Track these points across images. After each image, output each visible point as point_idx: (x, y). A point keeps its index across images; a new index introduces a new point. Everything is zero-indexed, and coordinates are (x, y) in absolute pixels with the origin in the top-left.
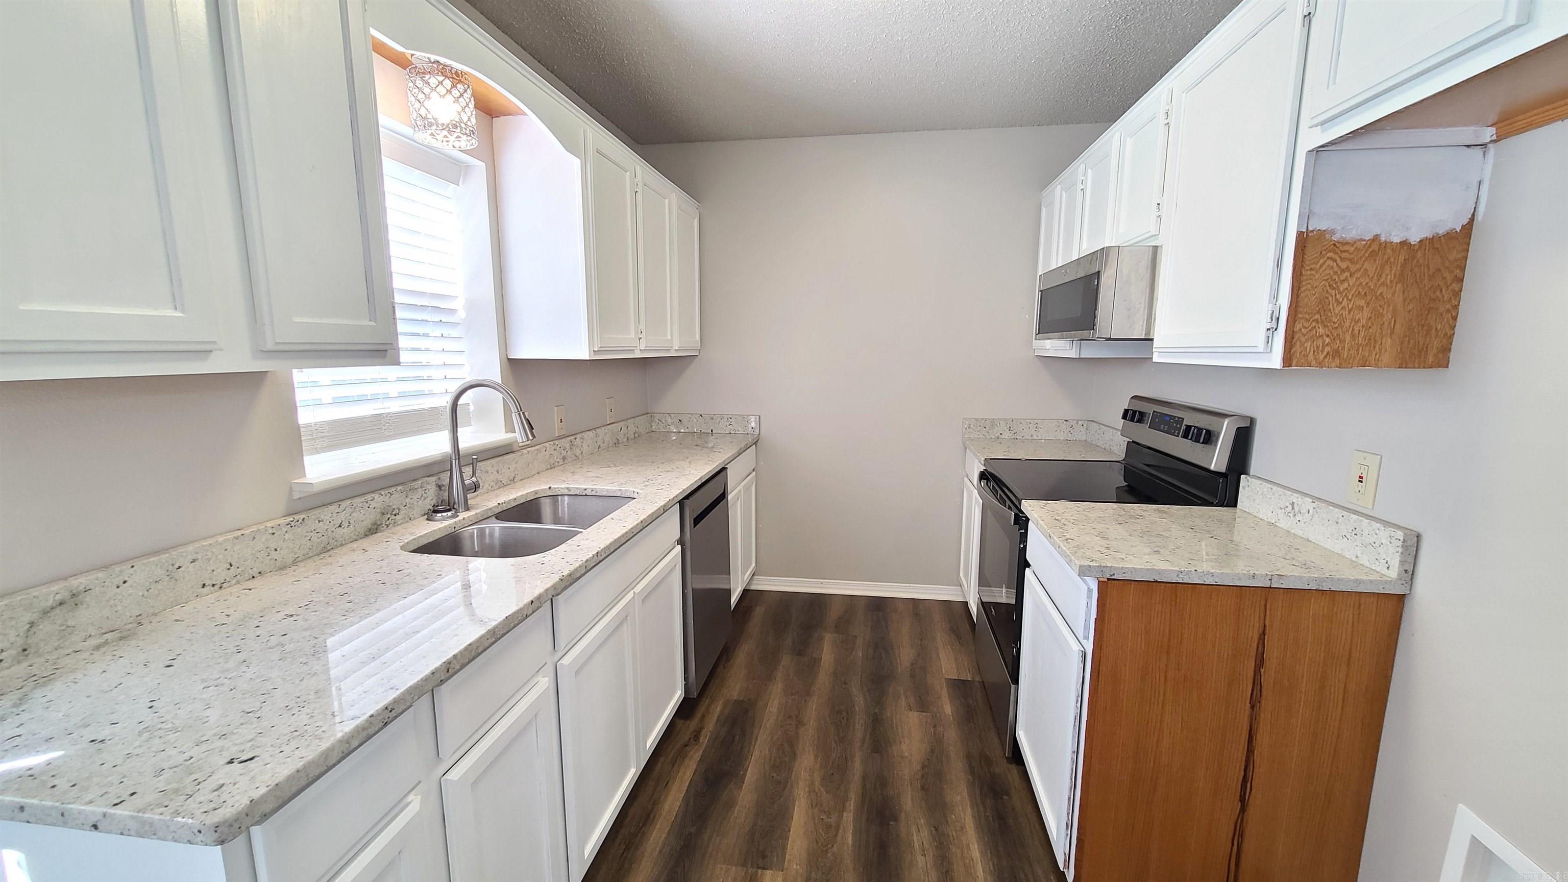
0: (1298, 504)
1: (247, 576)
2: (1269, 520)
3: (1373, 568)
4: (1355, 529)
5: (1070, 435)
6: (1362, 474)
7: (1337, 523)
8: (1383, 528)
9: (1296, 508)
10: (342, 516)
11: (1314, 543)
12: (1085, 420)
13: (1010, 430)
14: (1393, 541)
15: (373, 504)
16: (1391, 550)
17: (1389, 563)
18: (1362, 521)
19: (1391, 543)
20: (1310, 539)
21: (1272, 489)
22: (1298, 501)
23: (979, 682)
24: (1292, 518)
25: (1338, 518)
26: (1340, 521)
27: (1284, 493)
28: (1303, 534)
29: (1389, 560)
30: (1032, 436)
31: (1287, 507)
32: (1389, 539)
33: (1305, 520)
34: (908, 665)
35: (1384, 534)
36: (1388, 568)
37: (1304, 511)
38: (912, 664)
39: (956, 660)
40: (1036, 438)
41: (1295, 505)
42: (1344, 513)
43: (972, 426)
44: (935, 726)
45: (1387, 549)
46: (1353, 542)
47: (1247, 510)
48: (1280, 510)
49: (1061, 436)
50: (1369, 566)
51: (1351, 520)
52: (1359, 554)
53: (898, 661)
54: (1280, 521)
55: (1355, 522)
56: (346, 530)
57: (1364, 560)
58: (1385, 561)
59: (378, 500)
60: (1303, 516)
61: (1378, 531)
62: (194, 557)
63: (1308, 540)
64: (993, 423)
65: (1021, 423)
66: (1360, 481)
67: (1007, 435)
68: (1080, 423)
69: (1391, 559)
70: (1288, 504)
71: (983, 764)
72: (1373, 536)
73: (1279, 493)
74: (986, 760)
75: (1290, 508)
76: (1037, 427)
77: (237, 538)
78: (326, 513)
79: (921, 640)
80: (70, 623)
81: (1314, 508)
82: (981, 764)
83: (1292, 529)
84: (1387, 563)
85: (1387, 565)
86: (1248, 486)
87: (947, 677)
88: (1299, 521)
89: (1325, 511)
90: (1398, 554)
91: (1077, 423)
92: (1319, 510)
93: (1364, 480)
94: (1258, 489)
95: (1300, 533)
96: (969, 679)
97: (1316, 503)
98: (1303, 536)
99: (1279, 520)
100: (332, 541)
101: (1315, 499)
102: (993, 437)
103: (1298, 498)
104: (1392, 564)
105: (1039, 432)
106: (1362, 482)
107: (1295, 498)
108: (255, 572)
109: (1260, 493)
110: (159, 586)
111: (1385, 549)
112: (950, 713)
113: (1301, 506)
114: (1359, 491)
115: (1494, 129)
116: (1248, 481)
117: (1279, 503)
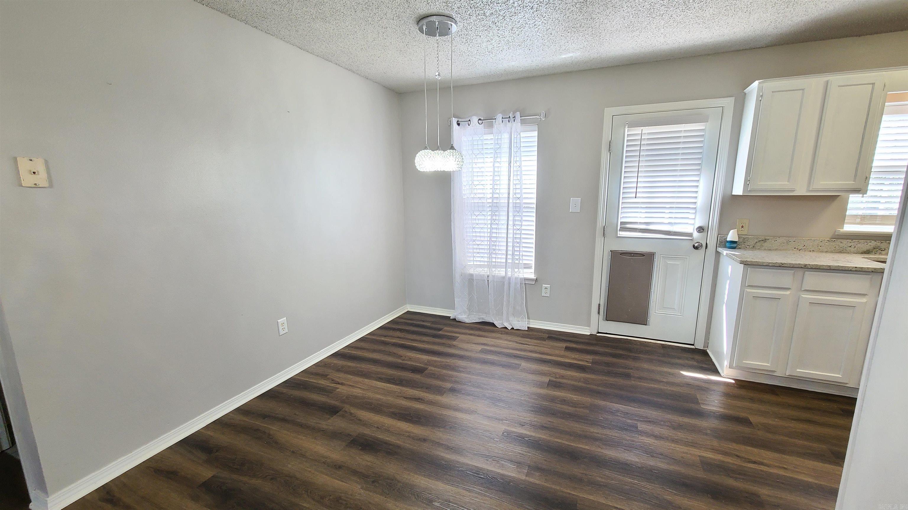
1: (808, 250)
10: (852, 244)
15: (870, 244)
56: (852, 249)
59: (873, 244)
62: (795, 240)
77: (809, 239)
78: (845, 242)
80: (763, 245)
100: (844, 250)
108: (812, 250)
110: (784, 244)
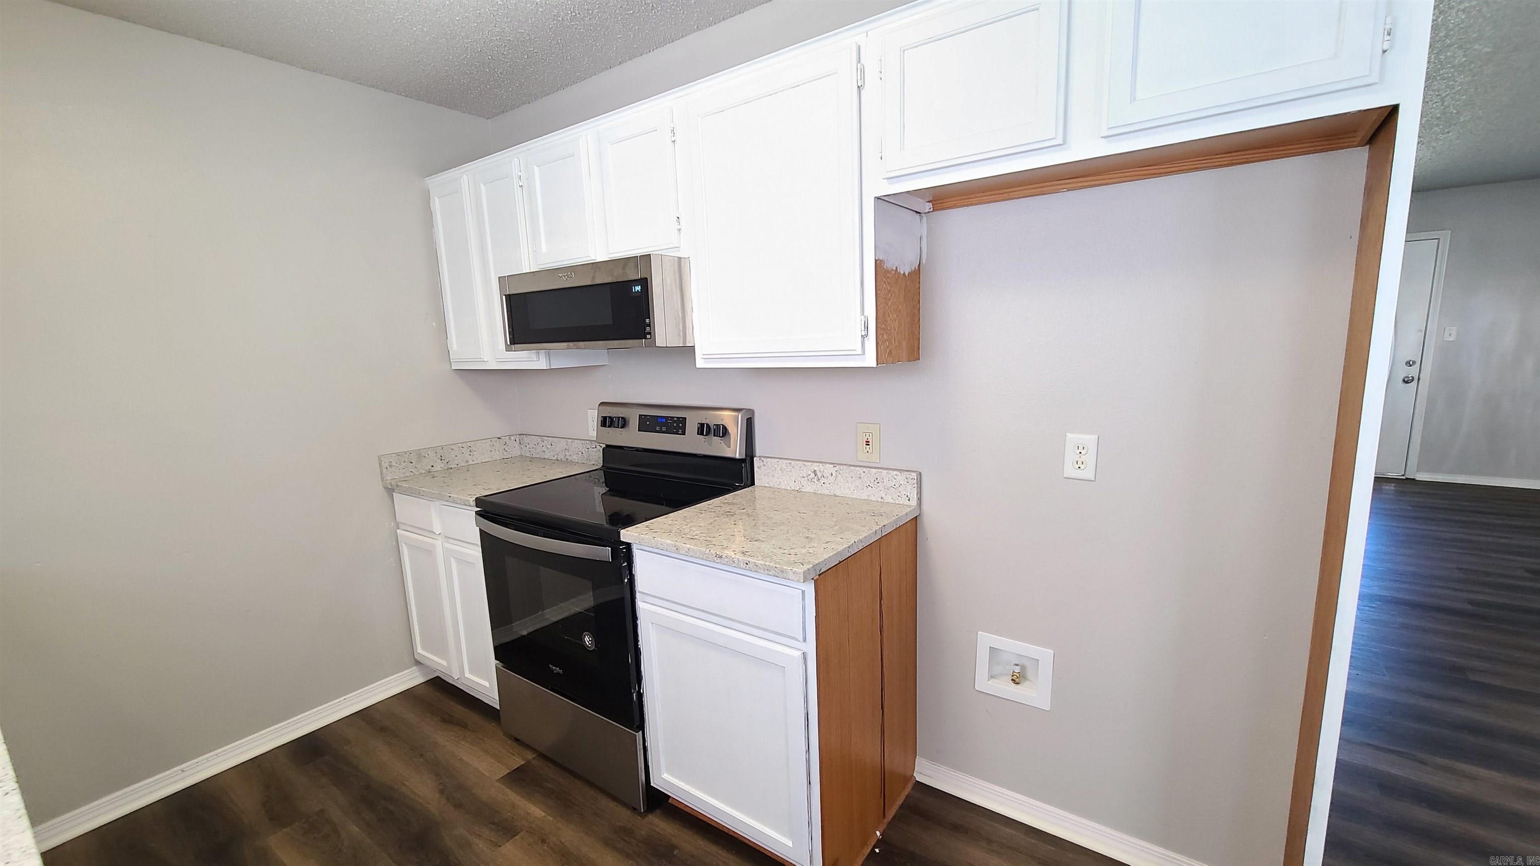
0: (820, 471)
2: (793, 488)
3: (897, 503)
4: (877, 479)
5: (505, 453)
6: (868, 439)
7: (860, 478)
8: (900, 474)
9: (819, 475)
11: (842, 497)
12: (517, 435)
13: (442, 460)
14: (910, 480)
16: (909, 487)
17: (909, 496)
18: (881, 472)
19: (908, 482)
20: (837, 495)
21: (790, 463)
22: (820, 468)
23: (534, 758)
24: (816, 482)
25: (860, 474)
26: (862, 476)
27: (804, 464)
28: (830, 492)
29: (908, 494)
30: (467, 461)
31: (810, 475)
32: (906, 480)
33: (830, 482)
34: (437, 796)
35: (901, 478)
36: (909, 500)
37: (827, 474)
38: (442, 792)
39: (486, 752)
40: (471, 463)
41: (818, 472)
42: (865, 470)
43: (394, 464)
44: (543, 841)
45: (906, 487)
46: (877, 489)
47: (767, 485)
48: (803, 479)
49: (497, 456)
50: (894, 502)
51: (872, 474)
52: (883, 496)
53: (420, 801)
54: (804, 488)
55: (875, 474)
57: (888, 499)
58: (906, 496)
60: (827, 479)
61: (896, 477)
63: (835, 496)
64: (420, 455)
65: (452, 449)
66: (866, 445)
67: (439, 466)
68: (512, 438)
69: (910, 493)
70: (810, 473)
71: (626, 838)
72: (893, 481)
73: (799, 466)
74: (626, 832)
75: (813, 475)
76: (470, 451)
79: (422, 756)
81: (836, 471)
82: (625, 841)
83: (818, 491)
84: (907, 497)
85: (908, 498)
86: (764, 465)
87: (497, 778)
88: (824, 483)
89: (847, 471)
90: (915, 489)
91: (510, 439)
92: (841, 472)
93: (870, 443)
94: (776, 466)
95: (826, 492)
96: (523, 763)
97: (838, 467)
98: (830, 494)
99: (803, 486)
101: (834, 464)
102: (423, 472)
103: (819, 466)
104: (912, 496)
105: (473, 455)
106: (869, 445)
107: (816, 467)
109: (778, 469)
111: (904, 487)
112: (544, 814)
113: (823, 471)
114: (868, 452)
115: (931, 204)
116: (763, 461)
117: (801, 473)
